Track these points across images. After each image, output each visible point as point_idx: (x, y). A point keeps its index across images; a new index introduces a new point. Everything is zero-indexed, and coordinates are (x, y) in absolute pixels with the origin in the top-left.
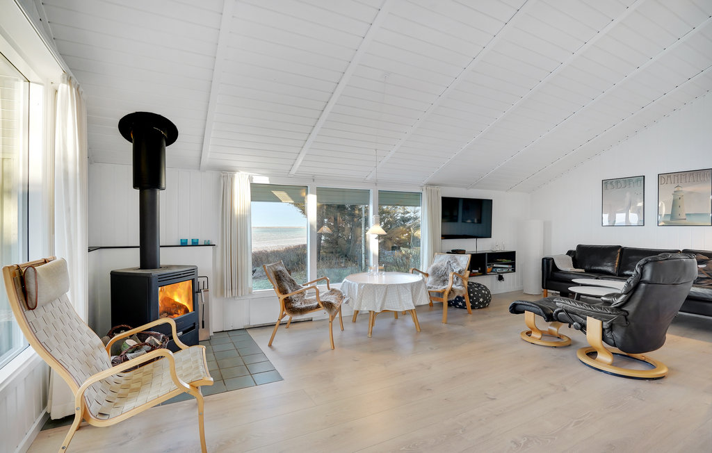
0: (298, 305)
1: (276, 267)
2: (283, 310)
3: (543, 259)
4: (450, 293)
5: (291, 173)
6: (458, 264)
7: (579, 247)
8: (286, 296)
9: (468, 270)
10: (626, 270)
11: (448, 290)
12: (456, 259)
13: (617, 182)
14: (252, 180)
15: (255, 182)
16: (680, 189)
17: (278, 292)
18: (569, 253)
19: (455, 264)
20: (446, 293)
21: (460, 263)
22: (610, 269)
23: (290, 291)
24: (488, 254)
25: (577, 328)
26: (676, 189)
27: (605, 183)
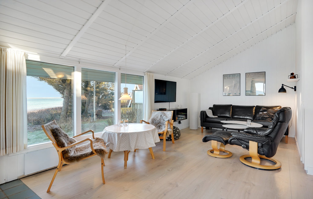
0: (72, 154)
1: (52, 126)
2: (62, 160)
3: (201, 112)
4: (166, 133)
5: (62, 55)
6: (166, 117)
7: (214, 105)
8: (63, 149)
9: (172, 119)
10: (236, 115)
11: (166, 131)
12: (165, 114)
13: (229, 76)
14: (27, 57)
15: (29, 58)
16: (254, 80)
17: (57, 147)
18: (210, 108)
19: (165, 117)
20: (165, 134)
21: (167, 116)
22: (228, 115)
23: (66, 145)
24: (177, 110)
25: (244, 148)
26: (252, 80)
27: (225, 76)
